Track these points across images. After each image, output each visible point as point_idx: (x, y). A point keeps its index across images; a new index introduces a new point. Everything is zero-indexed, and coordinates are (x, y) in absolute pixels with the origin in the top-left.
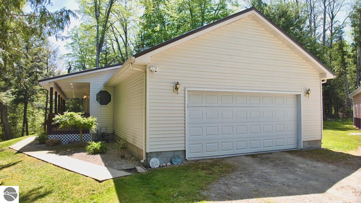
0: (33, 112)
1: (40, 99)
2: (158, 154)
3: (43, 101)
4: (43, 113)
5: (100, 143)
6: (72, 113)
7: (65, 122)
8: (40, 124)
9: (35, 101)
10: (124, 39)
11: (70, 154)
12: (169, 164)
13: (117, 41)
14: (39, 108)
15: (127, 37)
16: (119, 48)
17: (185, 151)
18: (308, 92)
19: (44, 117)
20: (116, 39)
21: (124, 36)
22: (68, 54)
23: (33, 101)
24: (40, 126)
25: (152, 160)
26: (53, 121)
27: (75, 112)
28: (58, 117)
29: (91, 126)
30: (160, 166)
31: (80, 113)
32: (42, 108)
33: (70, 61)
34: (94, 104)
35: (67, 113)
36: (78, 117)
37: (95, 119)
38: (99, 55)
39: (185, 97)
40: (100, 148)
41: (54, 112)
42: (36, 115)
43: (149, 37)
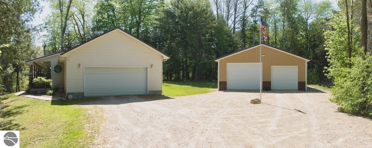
0: (22, 78)
1: (26, 69)
2: (72, 94)
3: (28, 70)
4: (28, 78)
5: (52, 91)
6: (41, 77)
7: (38, 82)
8: (27, 85)
9: (23, 71)
10: (82, 22)
11: (40, 95)
12: (76, 98)
13: (77, 25)
14: (26, 75)
15: (85, 20)
16: (79, 30)
17: (84, 93)
18: (152, 66)
19: (29, 81)
20: (76, 23)
21: (82, 21)
22: (44, 35)
23: (22, 71)
24: (27, 87)
25: (69, 96)
26: (33, 81)
27: (42, 77)
28: (35, 80)
29: (50, 83)
30: (72, 99)
31: (45, 77)
32: (27, 75)
33: (45, 40)
34: (53, 73)
35: (39, 78)
36: (44, 79)
37: (51, 80)
38: (63, 37)
39: (83, 70)
40: (53, 93)
41: (33, 77)
42: (24, 80)
43: (100, 21)
